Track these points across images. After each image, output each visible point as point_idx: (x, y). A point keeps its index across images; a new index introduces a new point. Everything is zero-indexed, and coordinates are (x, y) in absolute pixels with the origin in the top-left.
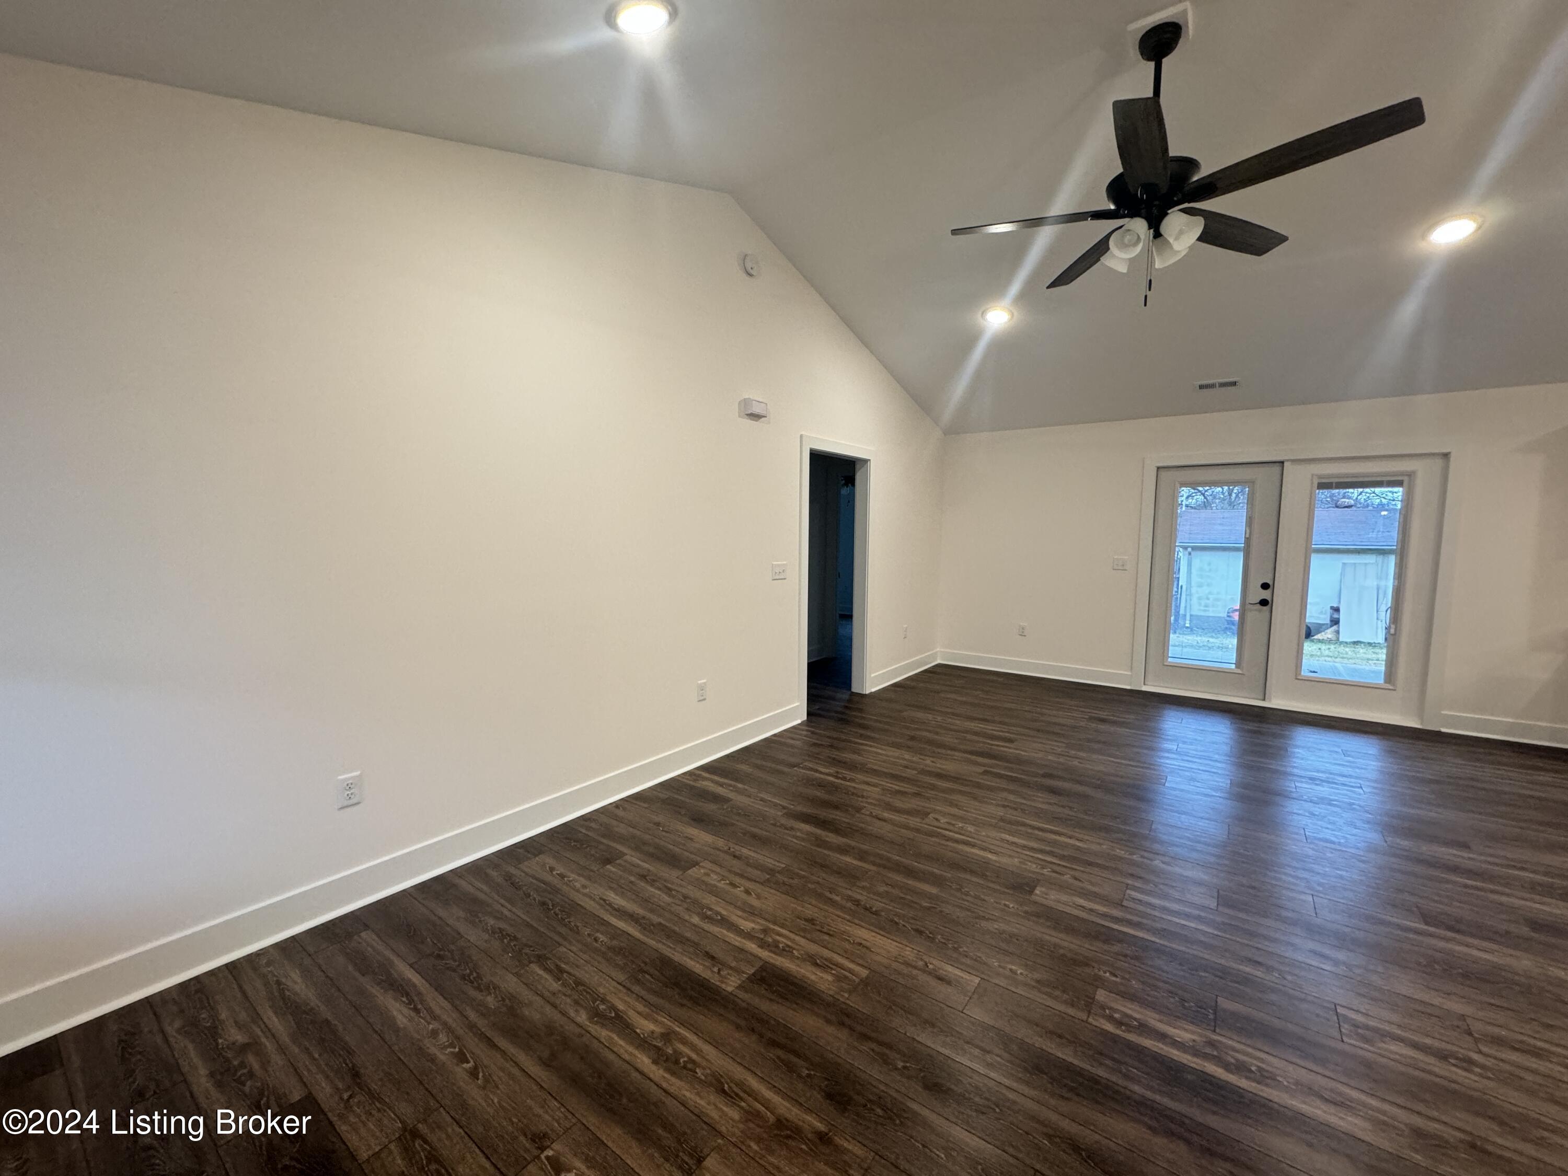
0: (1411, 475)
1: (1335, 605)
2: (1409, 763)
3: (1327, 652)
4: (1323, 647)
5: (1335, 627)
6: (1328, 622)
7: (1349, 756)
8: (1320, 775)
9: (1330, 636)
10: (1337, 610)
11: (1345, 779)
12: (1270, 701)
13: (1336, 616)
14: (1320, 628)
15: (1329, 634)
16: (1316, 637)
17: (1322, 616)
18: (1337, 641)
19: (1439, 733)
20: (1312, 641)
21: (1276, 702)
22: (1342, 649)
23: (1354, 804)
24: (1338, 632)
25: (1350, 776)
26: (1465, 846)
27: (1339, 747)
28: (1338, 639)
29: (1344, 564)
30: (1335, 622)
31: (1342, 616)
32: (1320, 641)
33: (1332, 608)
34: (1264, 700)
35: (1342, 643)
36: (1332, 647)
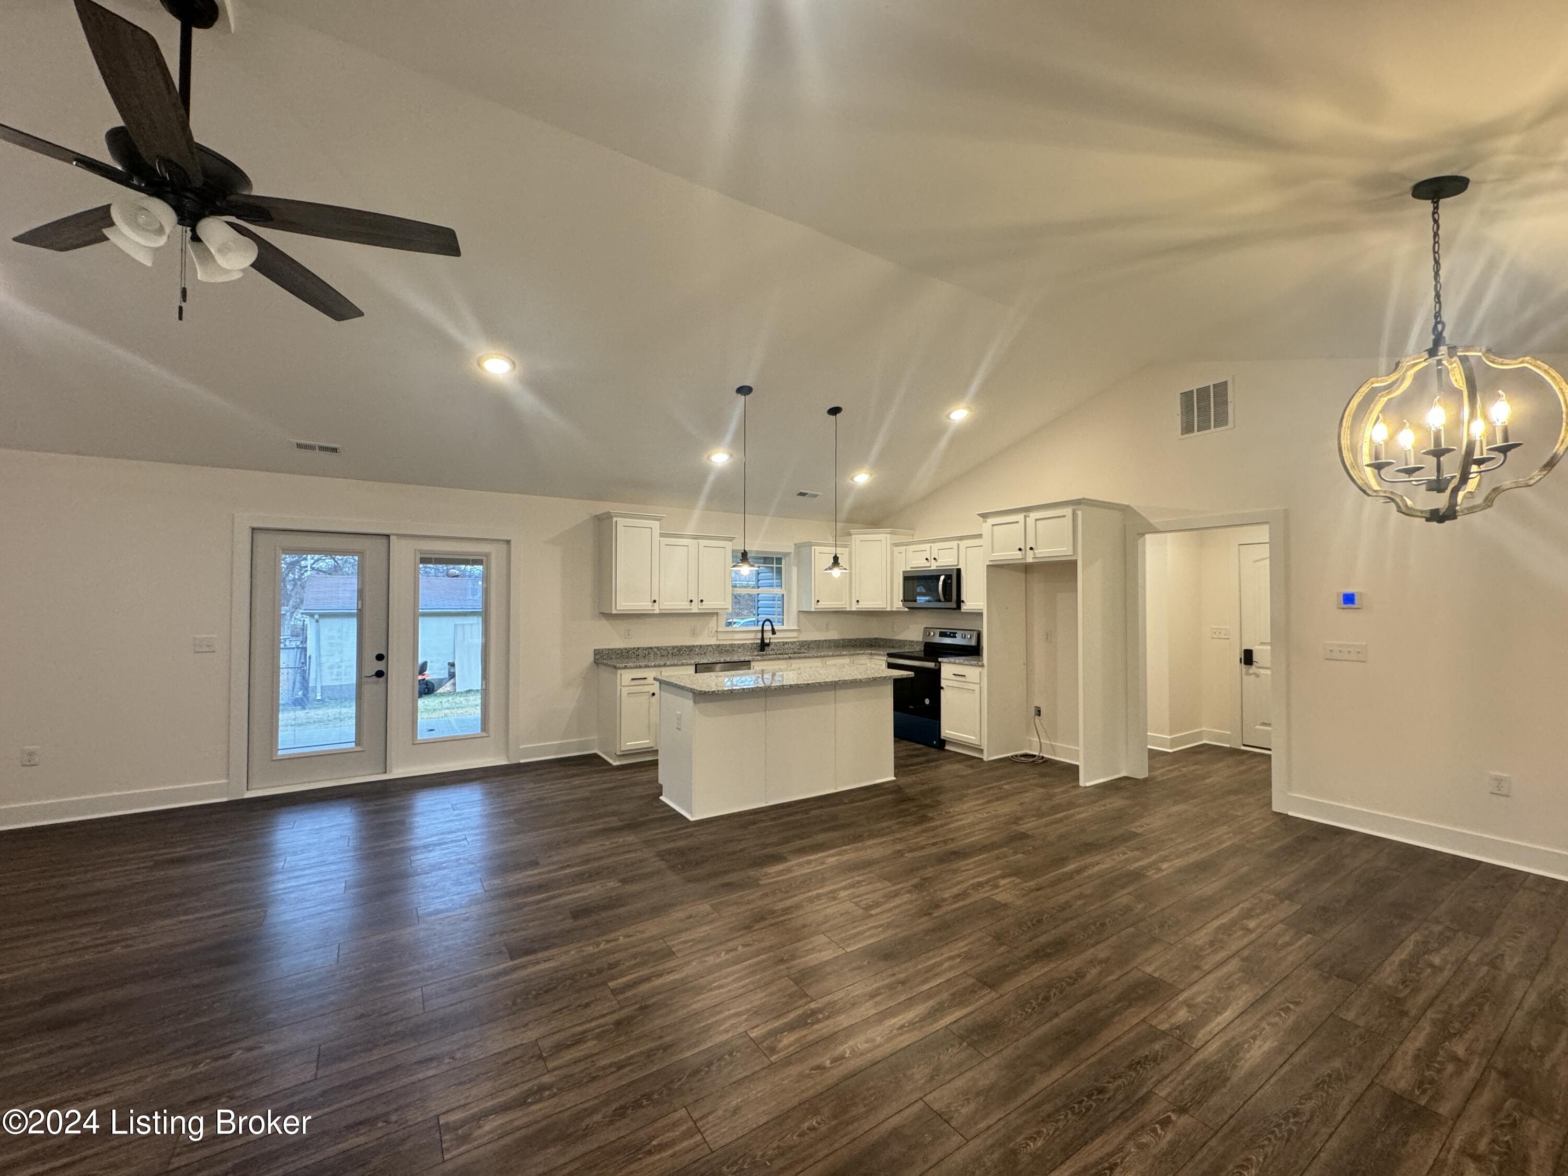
0: (487, 555)
1: (451, 661)
2: (500, 800)
3: (446, 705)
4: (444, 699)
5: (452, 681)
6: (447, 676)
7: (458, 809)
8: (434, 838)
9: (449, 689)
10: (452, 665)
11: (454, 835)
12: (391, 772)
13: (452, 671)
14: (441, 682)
15: (447, 687)
16: (438, 691)
17: (443, 672)
18: (454, 693)
19: (519, 766)
20: (436, 695)
21: (398, 772)
22: (458, 699)
23: (459, 859)
24: (454, 684)
25: (459, 830)
26: (534, 864)
27: (449, 802)
28: (455, 691)
29: (456, 625)
30: (452, 676)
31: (457, 669)
32: (442, 695)
33: (449, 664)
34: (385, 772)
35: (458, 693)
36: (450, 698)
